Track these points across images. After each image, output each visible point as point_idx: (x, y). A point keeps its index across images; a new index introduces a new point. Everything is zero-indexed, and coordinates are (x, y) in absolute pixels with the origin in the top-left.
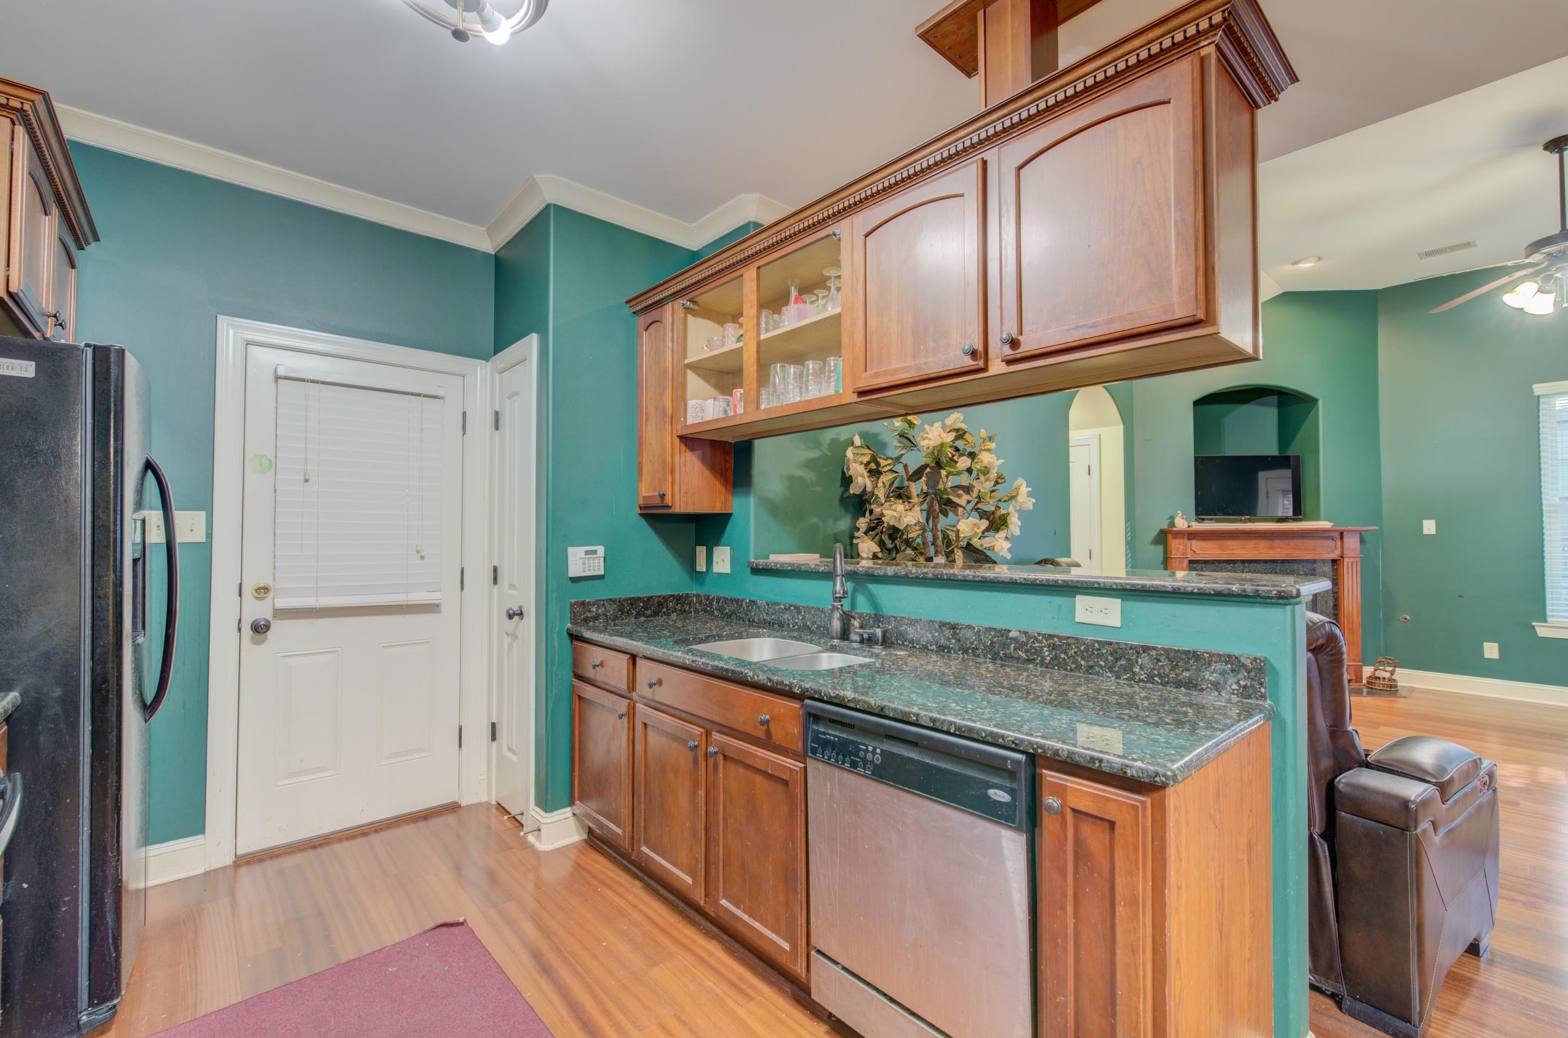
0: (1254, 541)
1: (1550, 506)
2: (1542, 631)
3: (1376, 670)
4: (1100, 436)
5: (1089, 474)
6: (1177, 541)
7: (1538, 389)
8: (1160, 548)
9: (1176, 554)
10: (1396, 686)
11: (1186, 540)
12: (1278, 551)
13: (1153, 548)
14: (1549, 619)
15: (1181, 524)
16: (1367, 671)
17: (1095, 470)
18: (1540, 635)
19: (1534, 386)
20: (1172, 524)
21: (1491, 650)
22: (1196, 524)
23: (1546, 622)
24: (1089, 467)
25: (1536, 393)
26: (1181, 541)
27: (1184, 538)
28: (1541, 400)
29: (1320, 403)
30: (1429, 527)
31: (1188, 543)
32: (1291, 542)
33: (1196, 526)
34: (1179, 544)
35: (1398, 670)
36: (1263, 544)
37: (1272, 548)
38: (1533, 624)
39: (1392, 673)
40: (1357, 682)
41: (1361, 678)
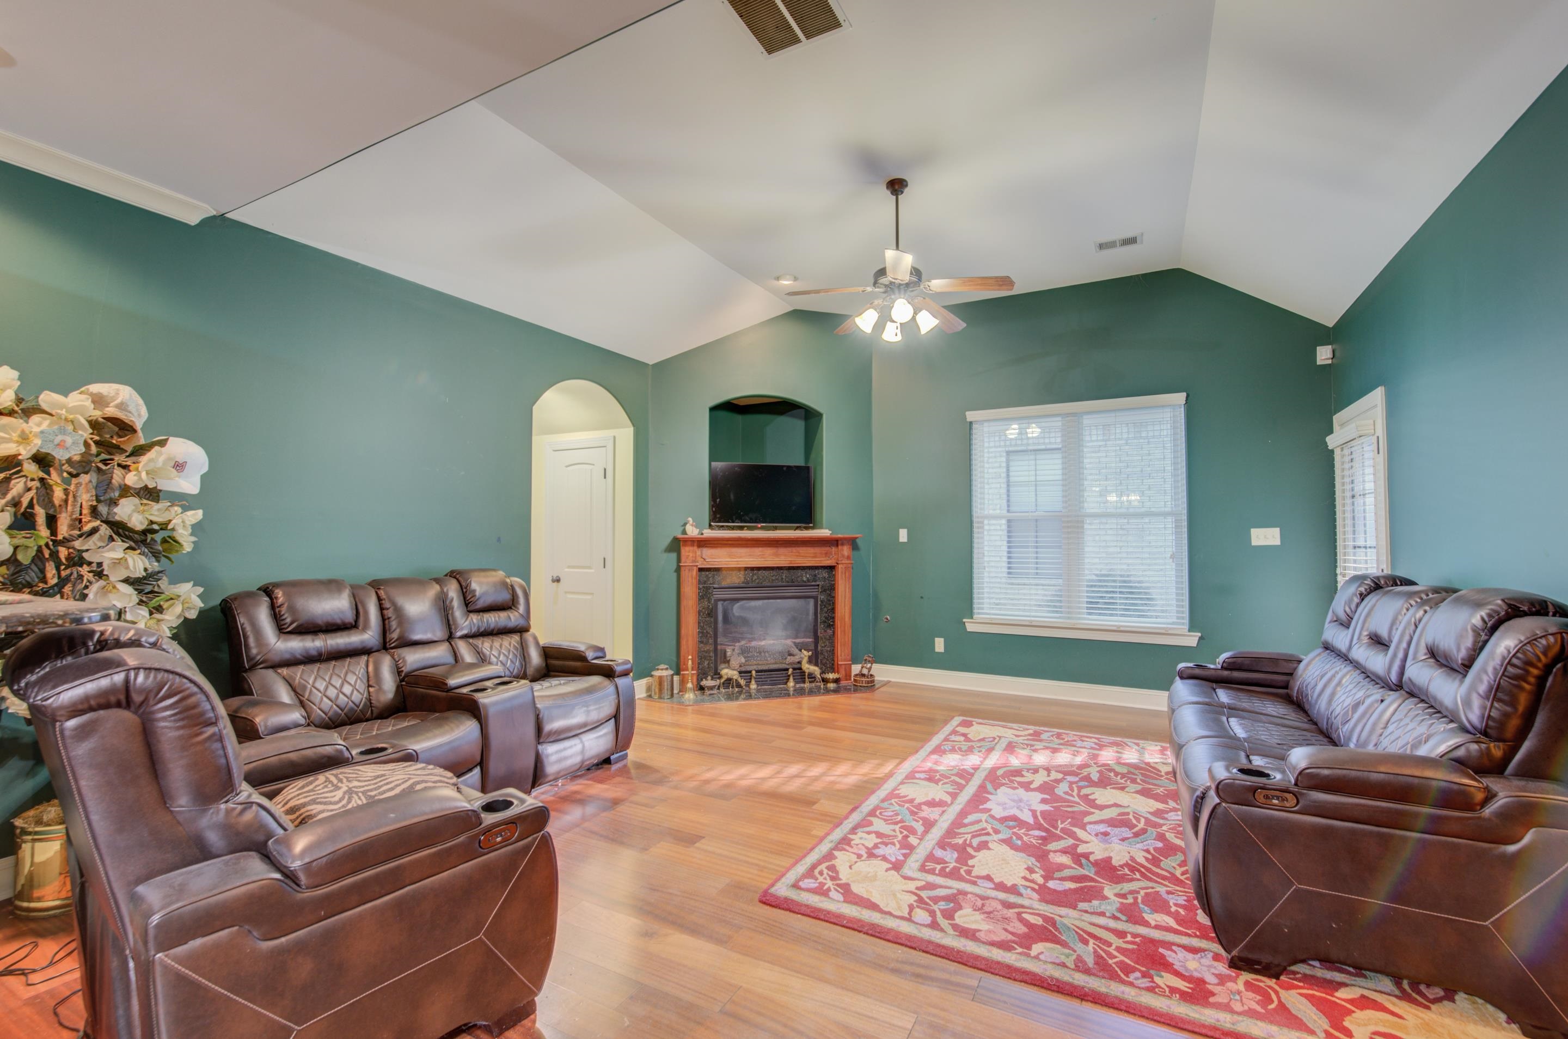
0: (760, 549)
1: (978, 517)
2: (971, 627)
3: (862, 667)
4: (614, 437)
5: (605, 478)
6: (687, 549)
7: (971, 416)
8: (674, 556)
9: (686, 562)
10: (873, 681)
11: (695, 548)
12: (783, 558)
13: (666, 555)
14: (975, 616)
15: (692, 531)
16: (856, 669)
17: (609, 473)
18: (968, 630)
19: (967, 413)
20: (684, 532)
21: (940, 645)
22: (709, 531)
23: (972, 618)
24: (605, 470)
25: (969, 420)
26: (691, 548)
27: (693, 546)
28: (974, 426)
29: (824, 417)
30: (903, 536)
31: (699, 552)
32: (794, 549)
33: (708, 533)
34: (689, 552)
35: (875, 666)
36: (769, 551)
37: (777, 555)
38: (964, 620)
39: (870, 669)
40: (847, 680)
41: (850, 676)
